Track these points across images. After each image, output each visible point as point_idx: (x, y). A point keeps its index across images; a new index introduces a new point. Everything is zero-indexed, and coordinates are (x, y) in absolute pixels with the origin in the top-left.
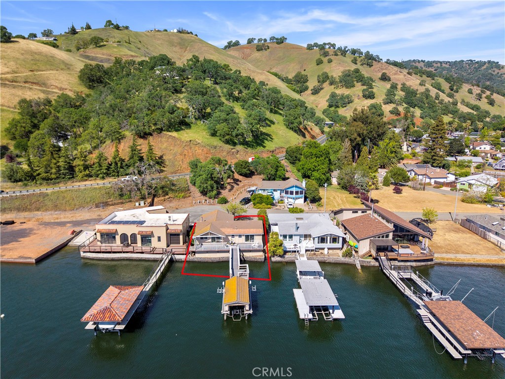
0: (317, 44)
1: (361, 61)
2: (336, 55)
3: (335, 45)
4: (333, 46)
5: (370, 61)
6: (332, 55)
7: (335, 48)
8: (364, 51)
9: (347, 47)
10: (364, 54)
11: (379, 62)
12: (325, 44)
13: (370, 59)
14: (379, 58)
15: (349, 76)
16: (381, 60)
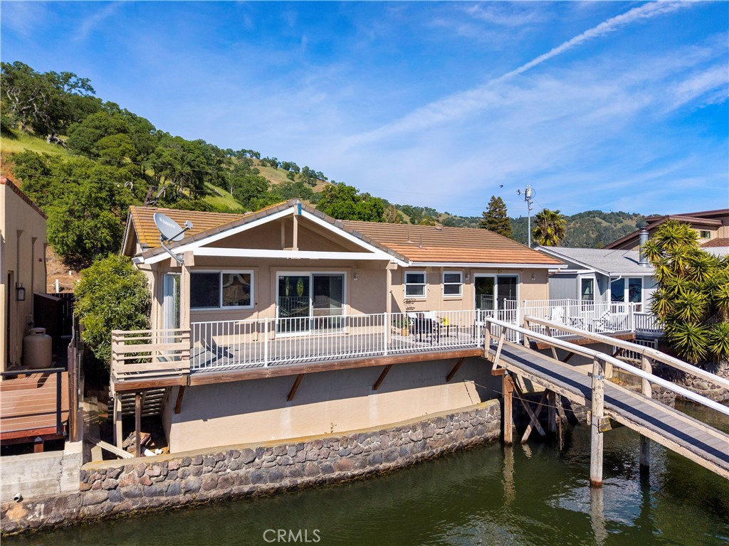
0: (232, 151)
1: (300, 177)
2: (264, 165)
3: (259, 154)
4: (257, 155)
5: (312, 179)
6: (258, 164)
7: (258, 159)
8: (301, 166)
9: (276, 159)
10: (301, 171)
11: (323, 181)
12: (244, 151)
13: (311, 177)
14: (323, 176)
15: (291, 189)
16: (326, 179)
